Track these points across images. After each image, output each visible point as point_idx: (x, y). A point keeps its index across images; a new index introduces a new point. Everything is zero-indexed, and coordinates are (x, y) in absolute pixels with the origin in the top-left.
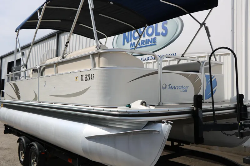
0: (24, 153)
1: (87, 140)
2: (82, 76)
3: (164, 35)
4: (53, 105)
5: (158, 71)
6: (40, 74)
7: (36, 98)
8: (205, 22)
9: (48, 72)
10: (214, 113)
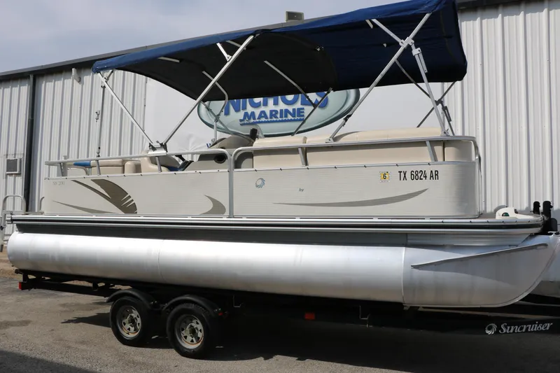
1: (415, 270)
2: (402, 175)
4: (298, 220)
7: (219, 210)
8: (443, 100)
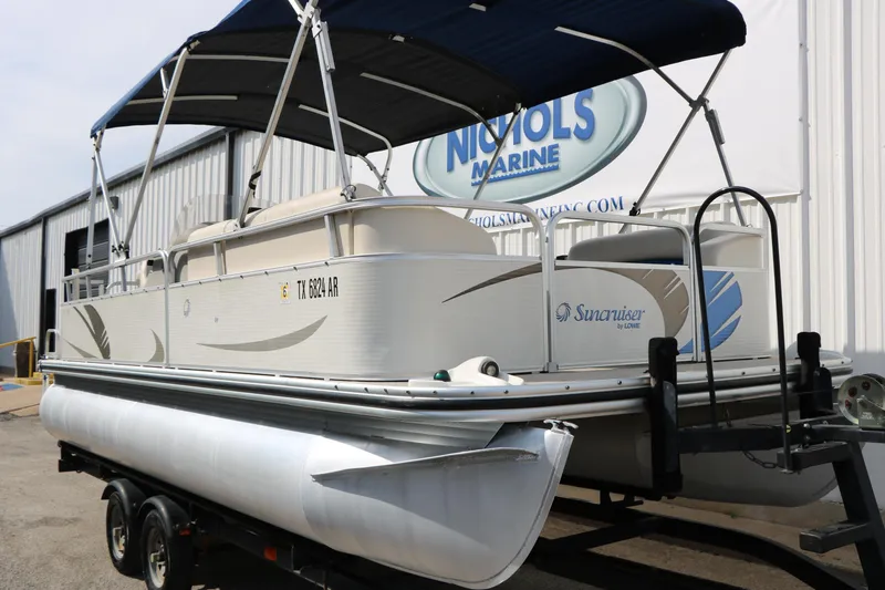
0: (124, 533)
1: (318, 485)
2: (301, 287)
3: (585, 135)
4: (214, 376)
5: (541, 264)
6: (172, 277)
7: (160, 355)
8: (707, 97)
9: (197, 270)
10: (712, 395)
